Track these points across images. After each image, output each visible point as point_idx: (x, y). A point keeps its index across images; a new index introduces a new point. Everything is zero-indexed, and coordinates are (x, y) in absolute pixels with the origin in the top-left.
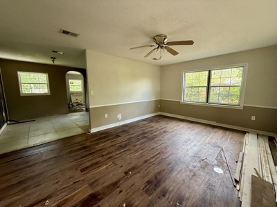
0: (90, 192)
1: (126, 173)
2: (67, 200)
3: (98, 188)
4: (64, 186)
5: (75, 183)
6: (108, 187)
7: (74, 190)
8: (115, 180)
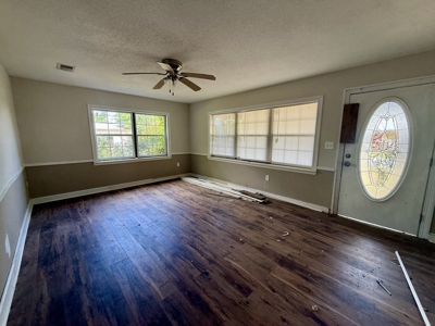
0: (278, 267)
1: (242, 242)
2: (298, 286)
3: (270, 261)
4: (284, 302)
5: (274, 291)
6: (266, 254)
7: (284, 285)
8: (255, 250)
